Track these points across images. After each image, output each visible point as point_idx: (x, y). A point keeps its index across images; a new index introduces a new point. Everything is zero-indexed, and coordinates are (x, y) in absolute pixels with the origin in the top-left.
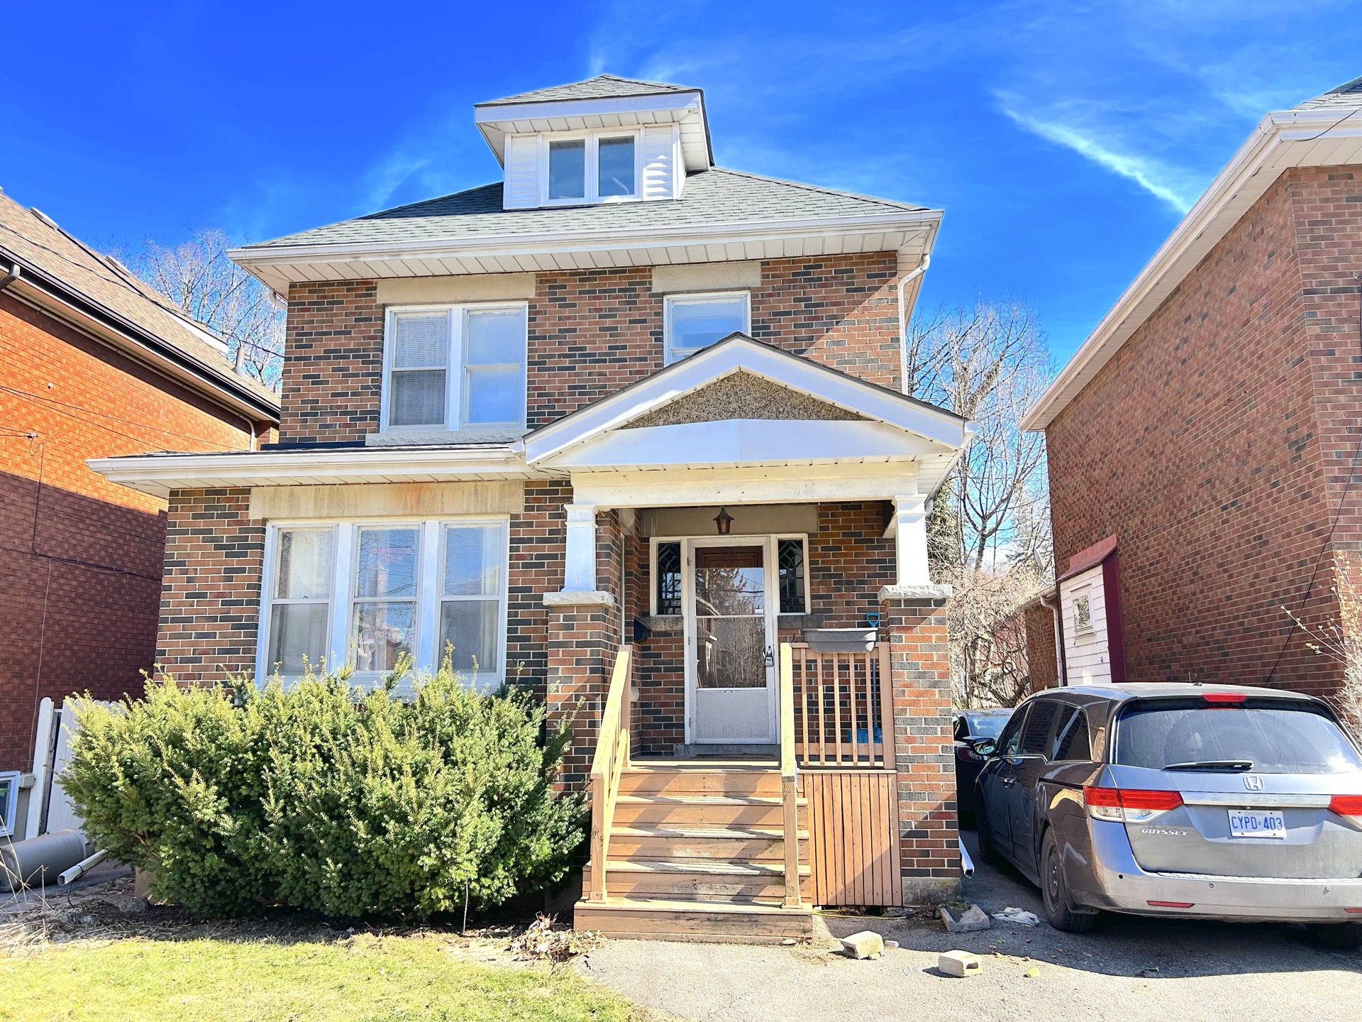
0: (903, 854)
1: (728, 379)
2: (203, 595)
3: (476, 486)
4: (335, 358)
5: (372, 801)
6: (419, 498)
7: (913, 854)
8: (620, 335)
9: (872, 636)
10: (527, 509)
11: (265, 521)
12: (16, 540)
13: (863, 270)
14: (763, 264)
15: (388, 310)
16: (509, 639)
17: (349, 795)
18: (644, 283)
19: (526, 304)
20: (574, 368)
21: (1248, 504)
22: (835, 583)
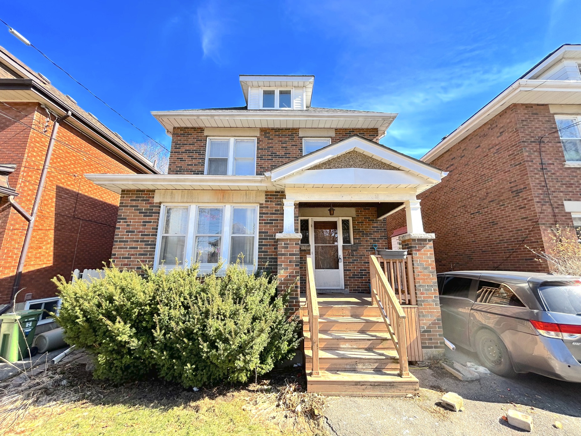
0: (422, 339)
1: (349, 153)
2: (134, 232)
3: (246, 192)
4: (188, 152)
5: (211, 332)
6: (223, 196)
7: (426, 339)
8: (288, 149)
9: (406, 253)
10: (266, 201)
11: (160, 203)
12: (66, 212)
13: (368, 133)
14: (335, 130)
15: (208, 138)
16: (259, 252)
17: (199, 328)
18: (296, 133)
19: (256, 138)
20: (272, 160)
21: (486, 212)
22: (362, 234)
